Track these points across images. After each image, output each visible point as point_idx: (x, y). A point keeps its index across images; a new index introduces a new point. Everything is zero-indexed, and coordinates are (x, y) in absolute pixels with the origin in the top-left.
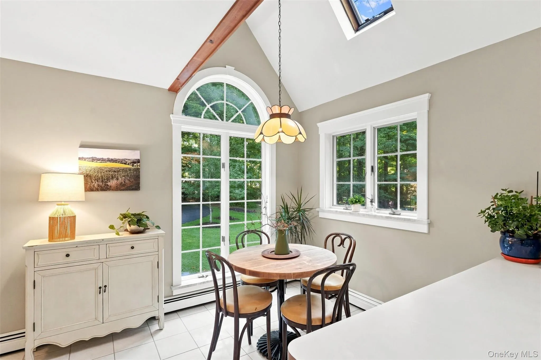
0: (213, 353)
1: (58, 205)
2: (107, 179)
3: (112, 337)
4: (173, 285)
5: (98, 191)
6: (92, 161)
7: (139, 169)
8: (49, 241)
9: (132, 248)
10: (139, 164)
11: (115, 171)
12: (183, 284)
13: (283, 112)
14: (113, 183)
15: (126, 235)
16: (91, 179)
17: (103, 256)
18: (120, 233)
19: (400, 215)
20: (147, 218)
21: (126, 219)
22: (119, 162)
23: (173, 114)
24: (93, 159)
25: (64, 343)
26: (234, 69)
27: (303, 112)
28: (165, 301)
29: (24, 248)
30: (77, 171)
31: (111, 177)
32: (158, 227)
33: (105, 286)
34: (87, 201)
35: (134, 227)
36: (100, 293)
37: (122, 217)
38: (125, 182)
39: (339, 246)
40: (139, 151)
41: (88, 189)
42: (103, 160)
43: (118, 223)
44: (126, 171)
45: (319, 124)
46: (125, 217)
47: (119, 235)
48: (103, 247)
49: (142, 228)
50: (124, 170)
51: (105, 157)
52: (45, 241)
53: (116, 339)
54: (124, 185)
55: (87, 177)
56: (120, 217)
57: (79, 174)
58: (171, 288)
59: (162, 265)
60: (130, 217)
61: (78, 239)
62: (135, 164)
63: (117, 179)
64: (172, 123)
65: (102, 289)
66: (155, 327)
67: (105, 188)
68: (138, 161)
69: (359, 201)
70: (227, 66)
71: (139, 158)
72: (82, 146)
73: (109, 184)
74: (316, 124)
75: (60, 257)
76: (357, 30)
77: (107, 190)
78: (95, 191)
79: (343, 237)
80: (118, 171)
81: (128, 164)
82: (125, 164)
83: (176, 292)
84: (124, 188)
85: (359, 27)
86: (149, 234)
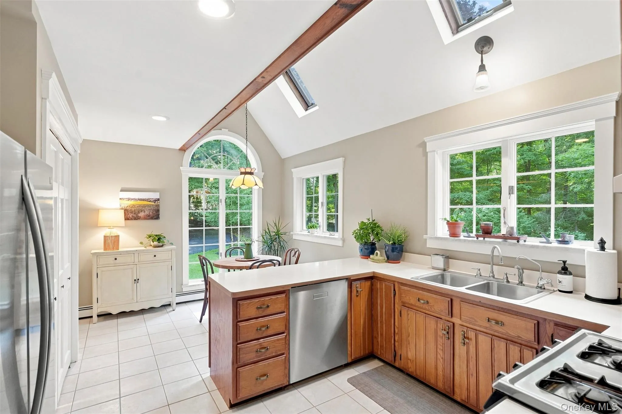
0: (203, 317)
1: (109, 228)
2: (138, 212)
3: (143, 311)
4: (183, 285)
5: (132, 220)
6: (128, 200)
7: (159, 205)
8: (104, 250)
9: (155, 256)
10: (158, 202)
11: (143, 207)
12: (190, 284)
13: (247, 171)
14: (142, 214)
15: (151, 248)
16: (128, 212)
17: (136, 260)
18: (147, 247)
19: (334, 235)
20: (165, 237)
21: (151, 238)
22: (145, 200)
23: (182, 166)
24: (129, 199)
25: (114, 312)
26: (228, 131)
27: (285, 158)
28: (176, 295)
29: (91, 253)
30: (119, 207)
31: (140, 211)
32: (172, 244)
33: (138, 279)
34: (126, 226)
35: (156, 243)
36: (135, 283)
37: (148, 237)
38: (149, 214)
39: (293, 256)
40: (159, 193)
41: (127, 219)
42: (135, 199)
43: (146, 241)
44: (150, 207)
45: (292, 170)
46: (150, 237)
47: (146, 248)
48: (136, 255)
49: (161, 244)
50: (148, 206)
51: (137, 197)
52: (102, 251)
53: (145, 314)
54: (149, 216)
55: (126, 211)
56: (147, 237)
57: (120, 209)
58: (181, 286)
59: (174, 268)
60: (153, 237)
61: (120, 250)
62: (156, 202)
63: (145, 212)
64: (182, 173)
65: (136, 281)
66: (170, 309)
67: (137, 218)
68: (158, 200)
69: (313, 227)
70: (222, 129)
71: (159, 198)
72: (122, 191)
73: (139, 215)
74: (291, 169)
75: (111, 260)
76: (306, 110)
77: (138, 219)
78: (130, 220)
79: (296, 250)
80: (144, 206)
81: (152, 202)
82: (150, 202)
83: (185, 290)
84: (149, 218)
85: (308, 107)
86: (165, 248)
